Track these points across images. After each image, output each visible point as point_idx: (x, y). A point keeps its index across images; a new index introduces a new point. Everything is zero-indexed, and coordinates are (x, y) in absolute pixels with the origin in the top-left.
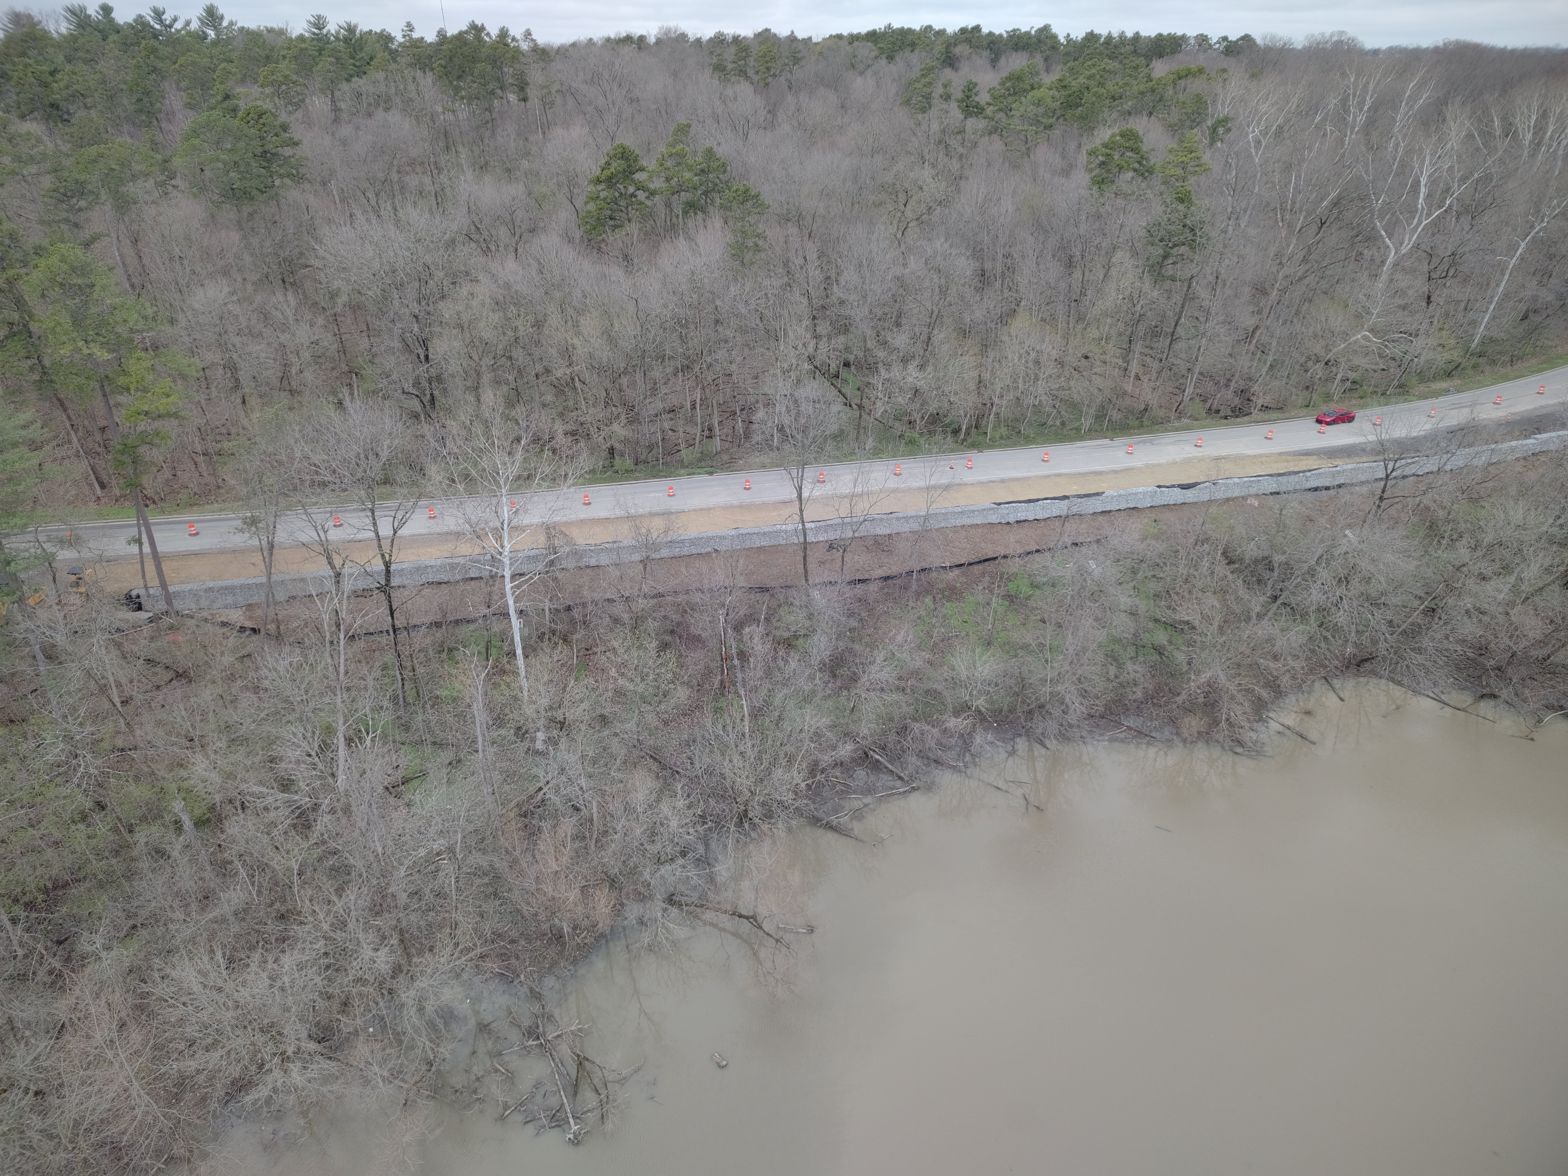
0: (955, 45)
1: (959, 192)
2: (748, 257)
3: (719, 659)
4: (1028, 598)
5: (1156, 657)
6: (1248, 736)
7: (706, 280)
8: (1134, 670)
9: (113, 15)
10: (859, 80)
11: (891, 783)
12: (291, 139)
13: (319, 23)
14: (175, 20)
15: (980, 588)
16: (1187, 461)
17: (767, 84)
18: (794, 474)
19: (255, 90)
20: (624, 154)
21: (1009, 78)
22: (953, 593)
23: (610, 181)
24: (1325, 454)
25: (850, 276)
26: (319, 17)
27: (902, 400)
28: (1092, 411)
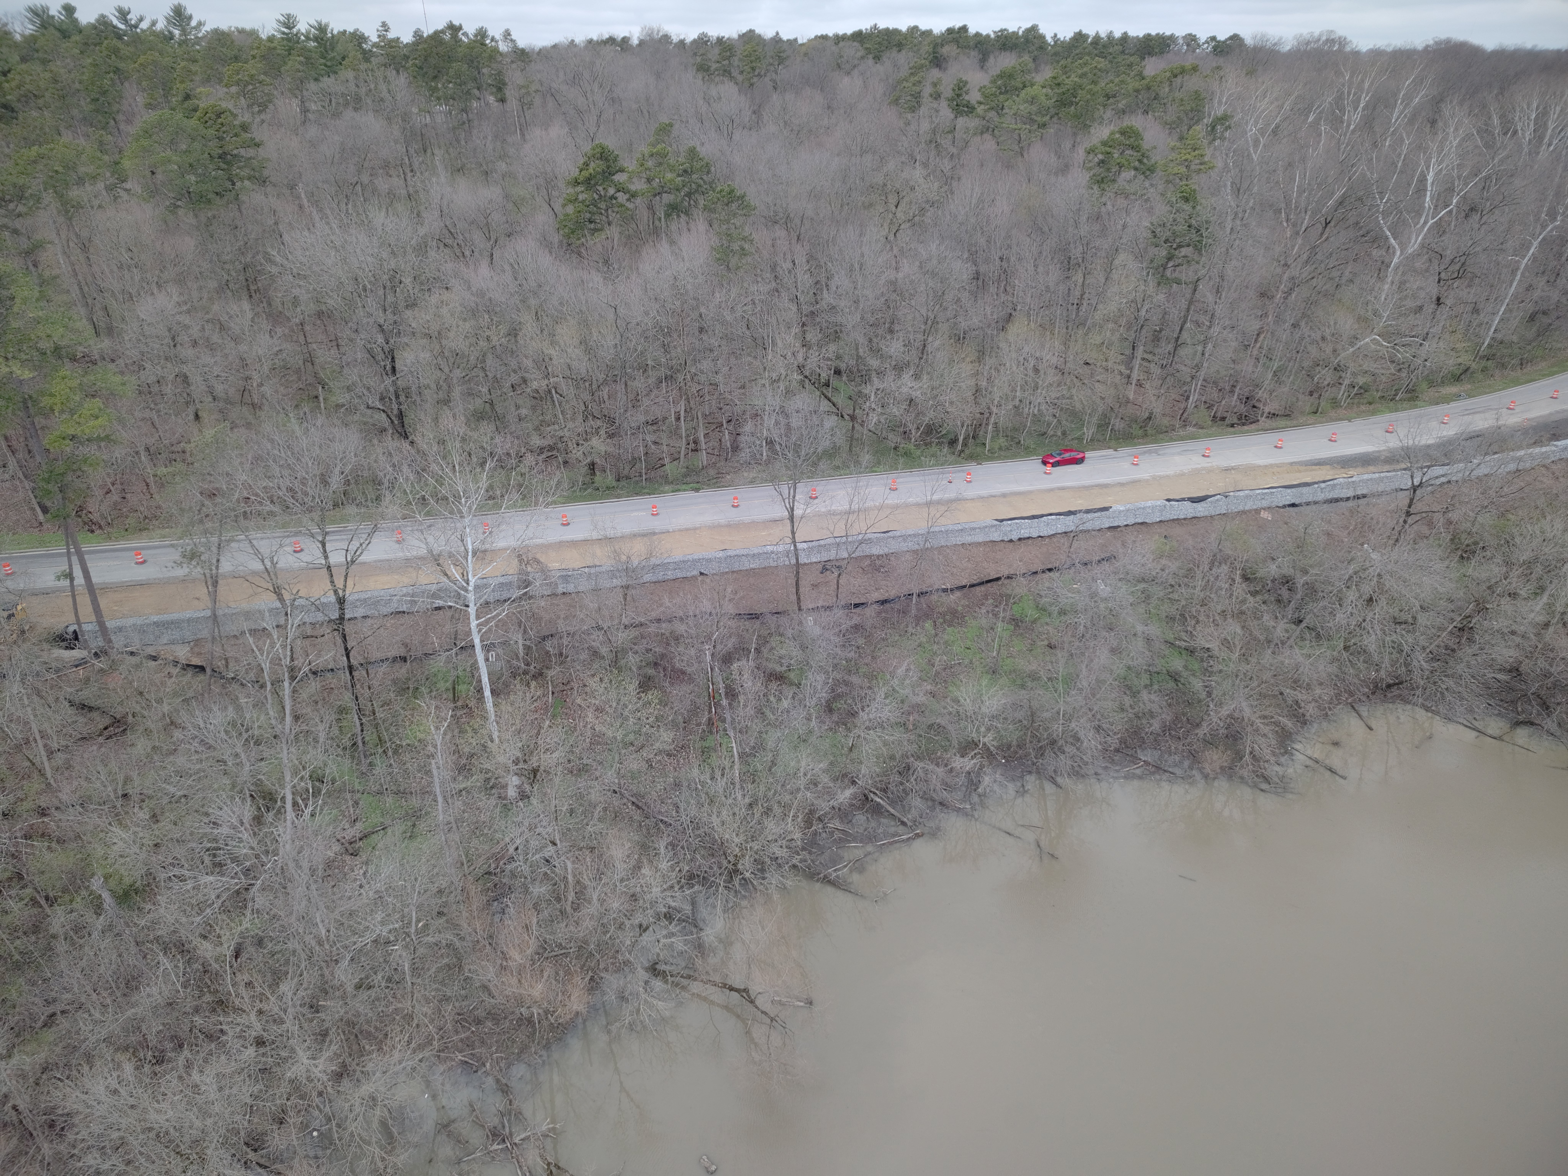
0: (942, 45)
1: (952, 193)
2: (734, 261)
3: (706, 694)
4: (1034, 621)
5: (1171, 684)
6: (1273, 770)
7: (689, 287)
8: (1151, 700)
9: (76, 15)
10: (846, 80)
11: (892, 830)
12: (253, 139)
13: (289, 22)
14: (141, 20)
15: (984, 611)
16: (1196, 473)
17: (752, 85)
18: (785, 492)
19: (221, 91)
20: (604, 155)
21: (1001, 76)
22: (954, 617)
23: (589, 183)
24: (1338, 463)
25: (840, 280)
26: (289, 16)
27: (896, 411)
28: (1095, 420)
